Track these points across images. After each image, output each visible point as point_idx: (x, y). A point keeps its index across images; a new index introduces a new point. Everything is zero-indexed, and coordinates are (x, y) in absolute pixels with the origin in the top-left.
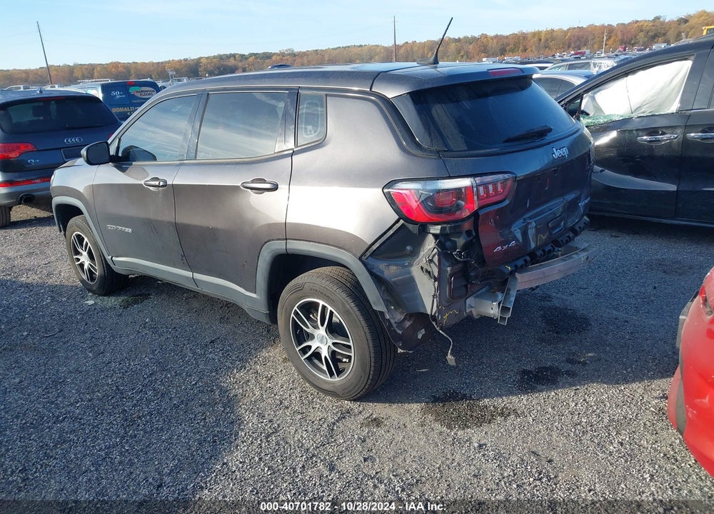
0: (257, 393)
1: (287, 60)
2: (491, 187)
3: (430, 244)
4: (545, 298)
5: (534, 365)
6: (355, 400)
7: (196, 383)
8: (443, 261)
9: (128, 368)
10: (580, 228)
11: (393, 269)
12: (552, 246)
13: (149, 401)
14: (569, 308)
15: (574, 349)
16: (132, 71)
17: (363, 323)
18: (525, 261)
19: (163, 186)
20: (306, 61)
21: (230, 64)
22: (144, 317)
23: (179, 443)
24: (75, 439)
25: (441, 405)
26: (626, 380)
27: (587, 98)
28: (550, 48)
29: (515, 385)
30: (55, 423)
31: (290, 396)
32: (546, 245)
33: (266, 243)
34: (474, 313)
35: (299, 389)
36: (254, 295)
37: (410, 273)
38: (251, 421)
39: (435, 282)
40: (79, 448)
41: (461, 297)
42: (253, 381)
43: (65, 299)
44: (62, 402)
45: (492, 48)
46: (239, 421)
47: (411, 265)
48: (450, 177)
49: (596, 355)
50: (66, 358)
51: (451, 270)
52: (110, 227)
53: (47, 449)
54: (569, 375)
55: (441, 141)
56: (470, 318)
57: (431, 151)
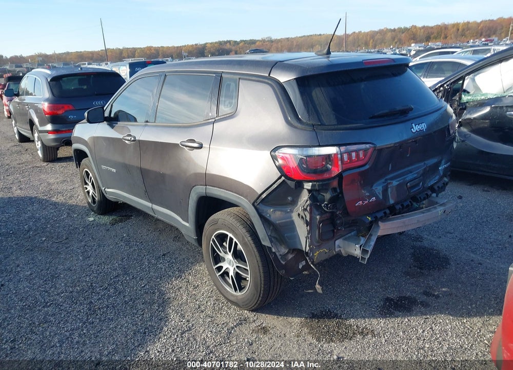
0: (185, 298)
1: (267, 45)
2: (354, 154)
3: (305, 197)
4: (418, 239)
5: (396, 294)
6: (253, 311)
7: (144, 286)
8: (314, 210)
9: (102, 270)
10: (438, 187)
11: (278, 214)
12: (410, 202)
13: (109, 296)
14: (435, 248)
15: (431, 283)
16: (160, 53)
17: (257, 253)
18: (385, 213)
19: (133, 141)
20: (280, 46)
21: (226, 48)
22: (123, 232)
23: (120, 332)
24: (54, 320)
25: (317, 321)
26: (469, 315)
27: (469, 79)
28: (465, 36)
29: (378, 309)
30: (44, 307)
31: (207, 303)
32: (405, 201)
33: (193, 187)
34: (343, 252)
35: (215, 298)
36: (187, 224)
37: (291, 217)
38: (174, 319)
39: (307, 226)
40: (54, 328)
41: (328, 240)
42: (184, 288)
43: (76, 215)
44: (53, 292)
45: (419, 36)
46: (165, 319)
47: (292, 211)
48: (320, 146)
49: (449, 290)
50: (65, 259)
51: (320, 218)
52: (104, 167)
53: (33, 327)
54: (423, 305)
55: (316, 117)
56: (339, 255)
57: (308, 125)
